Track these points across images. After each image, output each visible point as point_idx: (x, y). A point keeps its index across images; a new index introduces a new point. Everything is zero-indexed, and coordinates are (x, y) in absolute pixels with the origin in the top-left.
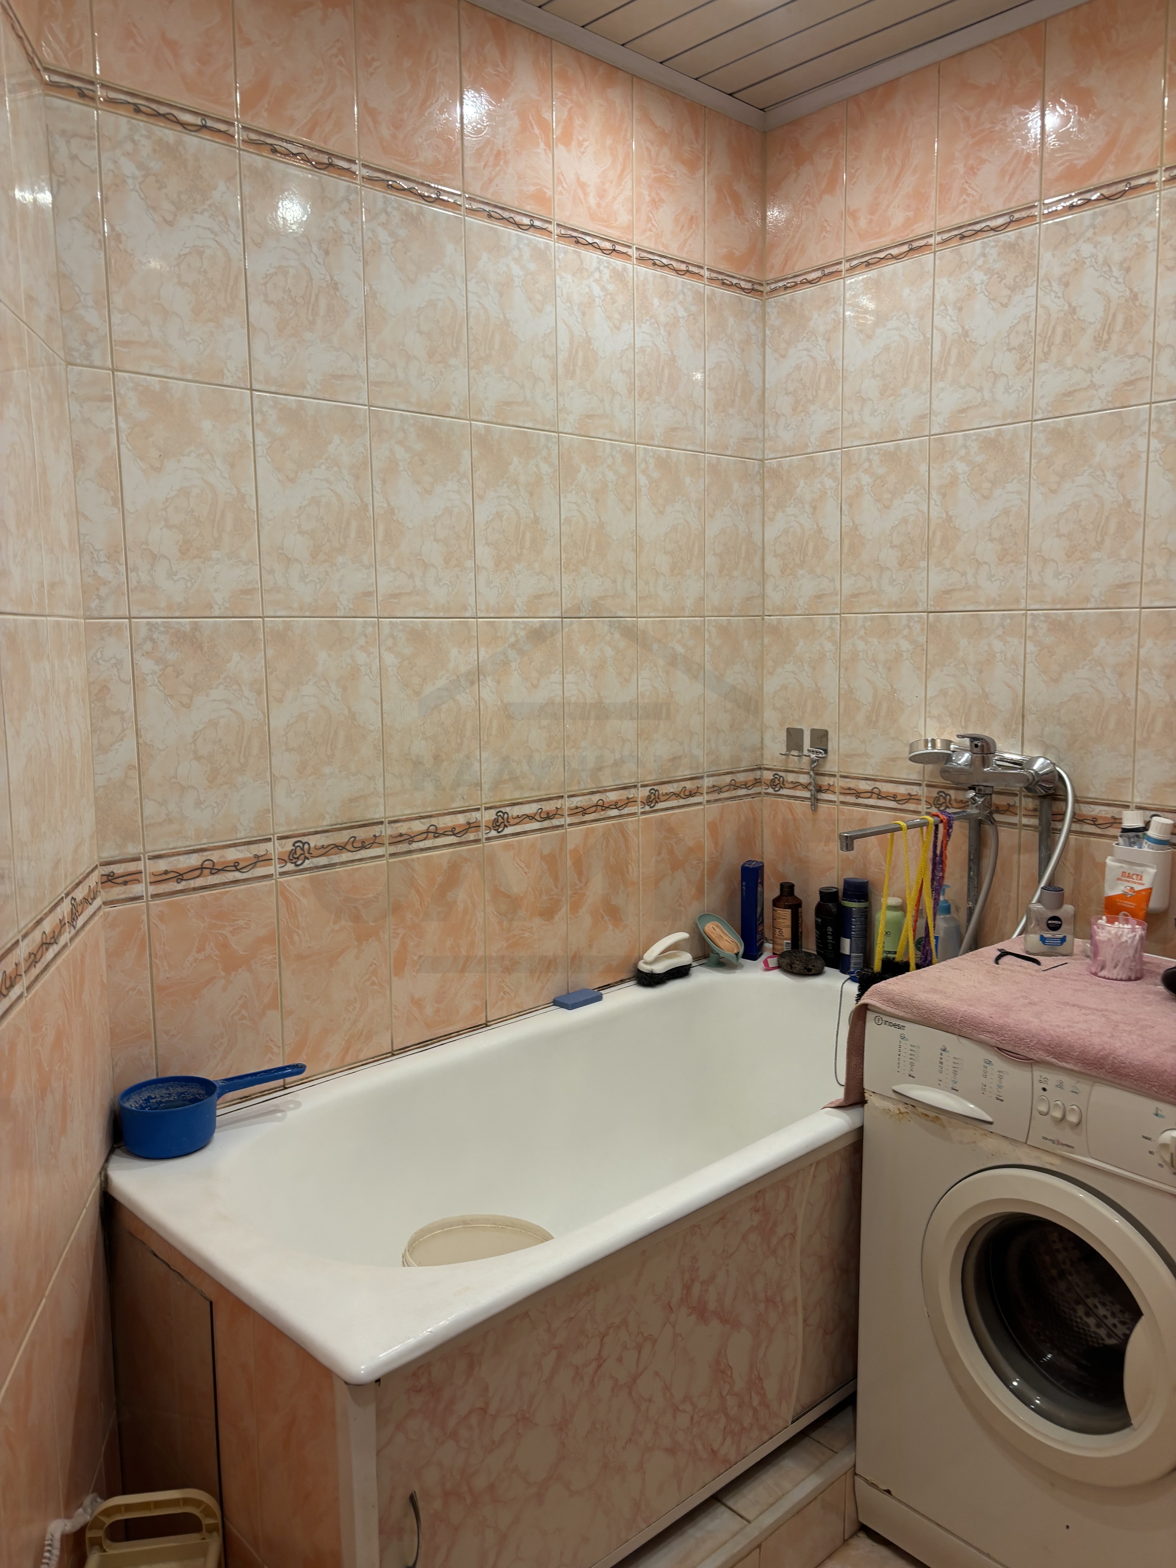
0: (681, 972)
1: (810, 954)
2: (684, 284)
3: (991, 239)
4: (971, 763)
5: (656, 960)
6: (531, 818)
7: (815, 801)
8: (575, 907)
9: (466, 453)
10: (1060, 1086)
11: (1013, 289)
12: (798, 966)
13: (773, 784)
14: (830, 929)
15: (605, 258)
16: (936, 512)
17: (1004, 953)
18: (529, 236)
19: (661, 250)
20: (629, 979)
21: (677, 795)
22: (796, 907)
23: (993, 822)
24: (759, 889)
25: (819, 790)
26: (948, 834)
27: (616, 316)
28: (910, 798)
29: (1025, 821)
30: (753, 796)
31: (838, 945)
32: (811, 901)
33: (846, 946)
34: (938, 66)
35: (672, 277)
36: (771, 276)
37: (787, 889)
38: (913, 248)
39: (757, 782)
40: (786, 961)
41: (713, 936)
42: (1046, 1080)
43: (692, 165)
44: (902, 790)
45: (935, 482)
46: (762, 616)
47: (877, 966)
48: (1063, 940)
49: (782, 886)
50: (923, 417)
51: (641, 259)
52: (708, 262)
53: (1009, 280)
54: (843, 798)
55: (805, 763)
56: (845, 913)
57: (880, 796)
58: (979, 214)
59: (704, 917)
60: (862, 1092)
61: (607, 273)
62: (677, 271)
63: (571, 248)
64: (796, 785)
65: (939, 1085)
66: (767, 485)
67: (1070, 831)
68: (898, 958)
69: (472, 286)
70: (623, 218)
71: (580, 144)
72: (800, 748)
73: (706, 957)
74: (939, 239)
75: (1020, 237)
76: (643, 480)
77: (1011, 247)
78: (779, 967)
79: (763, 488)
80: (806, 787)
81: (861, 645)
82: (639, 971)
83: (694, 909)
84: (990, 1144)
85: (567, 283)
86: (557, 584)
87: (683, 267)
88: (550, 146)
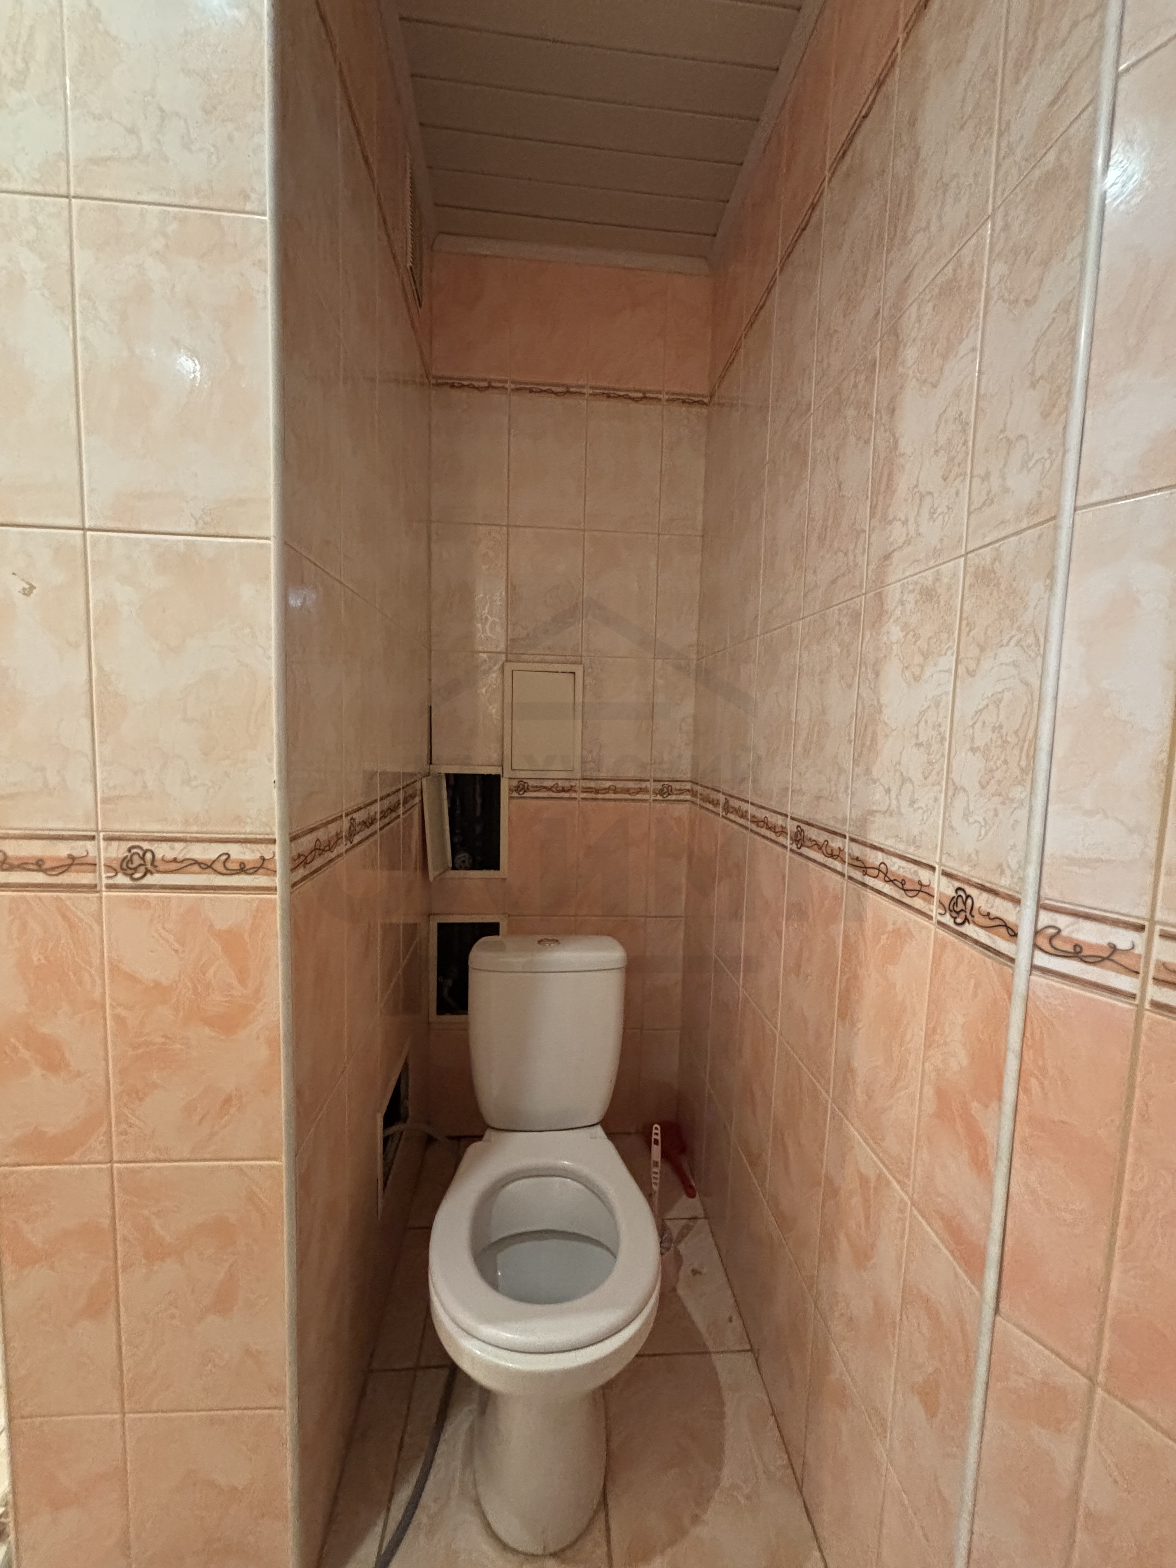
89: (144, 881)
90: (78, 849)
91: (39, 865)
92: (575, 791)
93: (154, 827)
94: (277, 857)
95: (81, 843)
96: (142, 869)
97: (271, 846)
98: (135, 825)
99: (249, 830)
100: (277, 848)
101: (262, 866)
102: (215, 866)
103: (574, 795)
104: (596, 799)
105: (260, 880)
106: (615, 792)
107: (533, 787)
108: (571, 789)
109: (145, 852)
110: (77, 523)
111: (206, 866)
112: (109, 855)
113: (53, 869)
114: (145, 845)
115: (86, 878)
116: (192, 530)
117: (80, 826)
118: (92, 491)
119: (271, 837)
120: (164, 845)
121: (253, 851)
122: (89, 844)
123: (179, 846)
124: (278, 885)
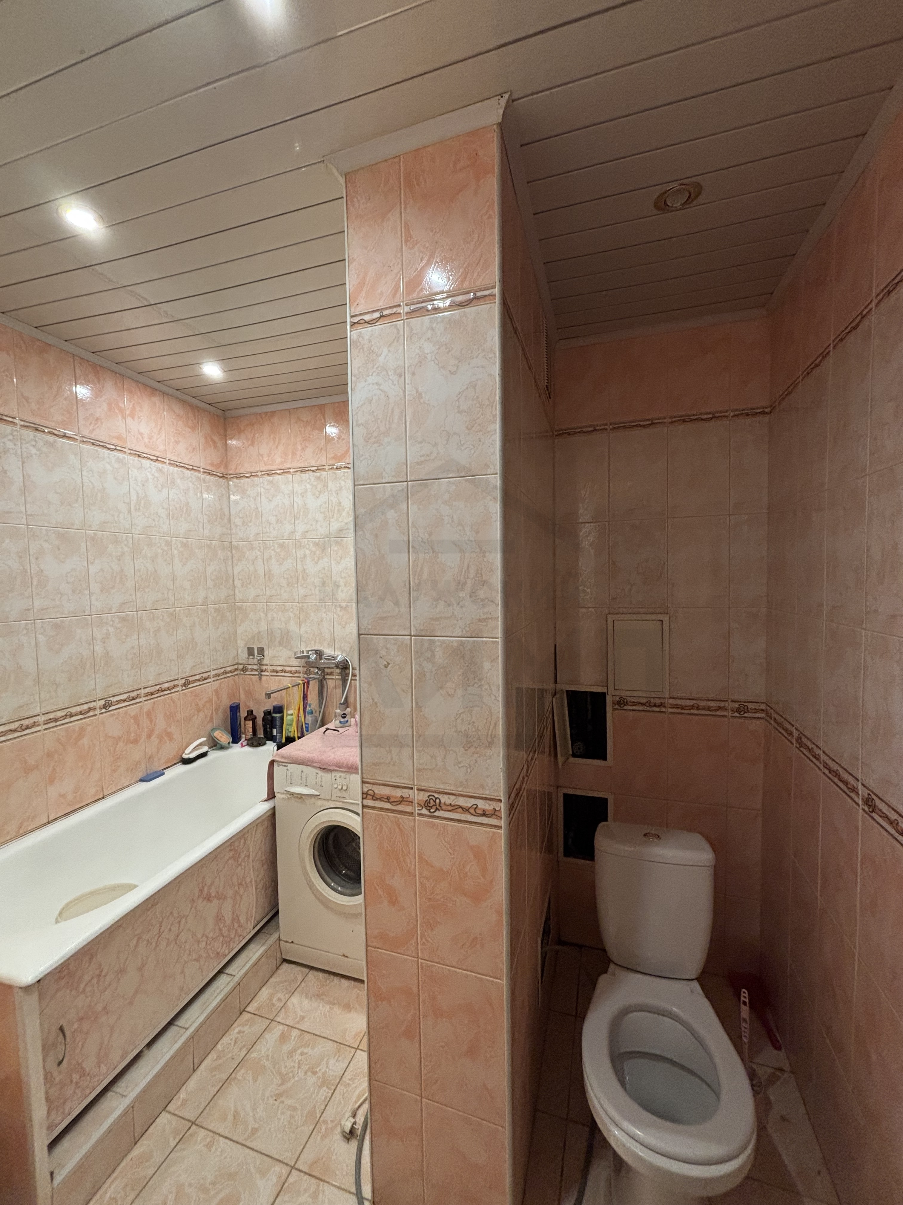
0: (204, 755)
1: (260, 738)
2: (191, 474)
3: (311, 474)
4: (316, 659)
5: (191, 752)
6: (124, 701)
7: (260, 676)
8: (149, 736)
9: (83, 545)
10: (340, 777)
11: (320, 492)
12: (255, 743)
13: (243, 670)
14: (268, 726)
15: (154, 463)
16: (299, 567)
17: (327, 729)
18: (115, 453)
19: (180, 460)
20: (179, 762)
21: (199, 680)
22: (254, 720)
23: (325, 679)
24: (238, 714)
25: (262, 671)
26: (308, 687)
27: (160, 486)
28: (296, 672)
29: (337, 677)
30: (234, 676)
31: (272, 732)
32: (260, 716)
33: (275, 732)
34: (289, 411)
35: (186, 471)
36: (231, 472)
37: (250, 712)
38: (285, 472)
39: (236, 670)
40: (250, 742)
41: (218, 737)
42: (336, 776)
43: (193, 429)
44: (294, 669)
45: (298, 556)
46: (235, 603)
47: (284, 740)
48: (347, 721)
49: (248, 711)
50: (292, 532)
51: (170, 464)
52: (202, 465)
53: (319, 489)
54: (271, 674)
55: (256, 661)
56: (273, 720)
57: (285, 672)
58: (307, 465)
59: (213, 730)
60: (274, 793)
61: (154, 470)
62: (188, 469)
63: (137, 459)
64: (252, 670)
65: (301, 785)
66: (234, 552)
67: (351, 680)
68: (292, 736)
69: (84, 473)
70: (162, 447)
71: (139, 418)
72: (253, 655)
73: (215, 746)
74: (294, 470)
75: (321, 475)
76: (176, 552)
77: (318, 478)
78: (248, 745)
79: (232, 553)
80: (256, 670)
81: (275, 615)
82: (183, 759)
83: (209, 727)
84: (319, 803)
85: (134, 472)
86: (134, 597)
87: (191, 467)
88: (124, 418)
89: (435, 814)
90: (406, 793)
91: (388, 799)
92: (665, 707)
93: (441, 787)
94: (502, 810)
95: (407, 790)
96: (434, 808)
97: (499, 803)
98: (431, 784)
99: (487, 793)
100: (502, 805)
101: (494, 814)
102: (470, 810)
103: (663, 710)
104: (682, 714)
105: (493, 821)
106: (698, 709)
107: (630, 702)
108: (661, 705)
109: (436, 798)
110: (408, 633)
111: (466, 810)
112: (420, 798)
113: (394, 802)
114: (436, 795)
115: (408, 809)
116: (460, 634)
117: (406, 782)
118: (415, 617)
119: (499, 798)
120: (446, 796)
121: (490, 805)
122: (411, 791)
123: (452, 797)
124: (503, 825)
